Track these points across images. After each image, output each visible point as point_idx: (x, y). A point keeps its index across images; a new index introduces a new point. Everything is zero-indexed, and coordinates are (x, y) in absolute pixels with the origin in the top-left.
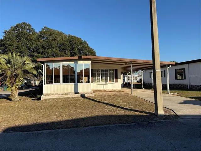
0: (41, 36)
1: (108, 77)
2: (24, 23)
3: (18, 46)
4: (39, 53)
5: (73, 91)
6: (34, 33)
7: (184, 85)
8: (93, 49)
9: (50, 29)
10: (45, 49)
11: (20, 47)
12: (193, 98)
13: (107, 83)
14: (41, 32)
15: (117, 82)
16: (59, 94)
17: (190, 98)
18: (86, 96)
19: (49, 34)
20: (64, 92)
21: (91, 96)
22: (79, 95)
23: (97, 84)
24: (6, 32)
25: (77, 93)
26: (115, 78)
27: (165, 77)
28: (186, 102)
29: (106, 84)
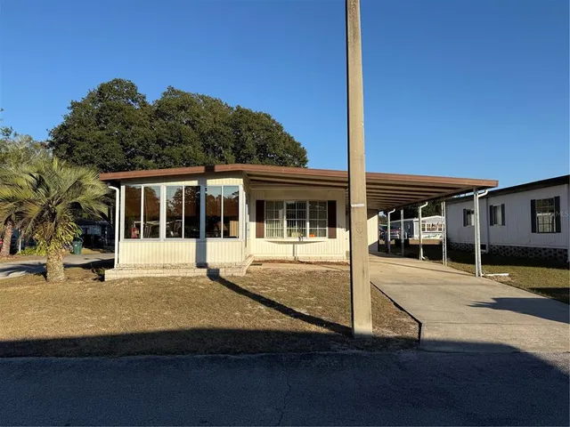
0: (160, 113)
1: (308, 223)
2: (118, 82)
3: (97, 141)
4: (149, 157)
5: (194, 261)
6: (144, 104)
7: (555, 250)
8: (299, 144)
9: (184, 94)
10: (163, 148)
11: (103, 144)
12: (538, 290)
13: (305, 239)
14: (160, 103)
15: (333, 236)
16: (156, 268)
17: (533, 290)
18: (222, 274)
19: (178, 106)
20: (167, 262)
21: (236, 274)
22: (204, 272)
23: (275, 242)
24: (74, 105)
25: (201, 264)
26: (329, 226)
27: (503, 224)
28: (501, 304)
29: (300, 243)
